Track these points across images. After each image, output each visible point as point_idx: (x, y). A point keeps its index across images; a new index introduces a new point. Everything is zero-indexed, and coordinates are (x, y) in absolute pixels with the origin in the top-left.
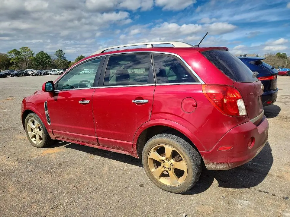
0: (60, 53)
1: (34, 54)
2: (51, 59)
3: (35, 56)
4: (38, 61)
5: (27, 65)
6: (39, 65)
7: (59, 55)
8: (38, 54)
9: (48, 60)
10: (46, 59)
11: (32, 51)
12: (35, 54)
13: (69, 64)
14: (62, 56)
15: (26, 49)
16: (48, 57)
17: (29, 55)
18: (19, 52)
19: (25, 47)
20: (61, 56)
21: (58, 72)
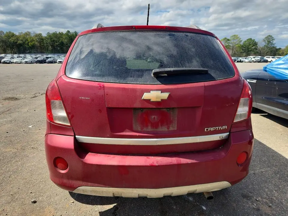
0: (269, 39)
1: (241, 41)
2: (258, 45)
3: (242, 43)
4: (244, 49)
5: (232, 52)
6: (244, 52)
7: (268, 41)
8: (245, 41)
9: (254, 47)
10: (252, 46)
11: (241, 38)
12: (243, 41)
13: (277, 51)
14: (271, 42)
15: (235, 37)
16: (255, 44)
17: (237, 43)
18: (228, 40)
19: (235, 35)
20: (269, 42)
21: (253, 59)
